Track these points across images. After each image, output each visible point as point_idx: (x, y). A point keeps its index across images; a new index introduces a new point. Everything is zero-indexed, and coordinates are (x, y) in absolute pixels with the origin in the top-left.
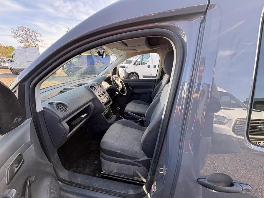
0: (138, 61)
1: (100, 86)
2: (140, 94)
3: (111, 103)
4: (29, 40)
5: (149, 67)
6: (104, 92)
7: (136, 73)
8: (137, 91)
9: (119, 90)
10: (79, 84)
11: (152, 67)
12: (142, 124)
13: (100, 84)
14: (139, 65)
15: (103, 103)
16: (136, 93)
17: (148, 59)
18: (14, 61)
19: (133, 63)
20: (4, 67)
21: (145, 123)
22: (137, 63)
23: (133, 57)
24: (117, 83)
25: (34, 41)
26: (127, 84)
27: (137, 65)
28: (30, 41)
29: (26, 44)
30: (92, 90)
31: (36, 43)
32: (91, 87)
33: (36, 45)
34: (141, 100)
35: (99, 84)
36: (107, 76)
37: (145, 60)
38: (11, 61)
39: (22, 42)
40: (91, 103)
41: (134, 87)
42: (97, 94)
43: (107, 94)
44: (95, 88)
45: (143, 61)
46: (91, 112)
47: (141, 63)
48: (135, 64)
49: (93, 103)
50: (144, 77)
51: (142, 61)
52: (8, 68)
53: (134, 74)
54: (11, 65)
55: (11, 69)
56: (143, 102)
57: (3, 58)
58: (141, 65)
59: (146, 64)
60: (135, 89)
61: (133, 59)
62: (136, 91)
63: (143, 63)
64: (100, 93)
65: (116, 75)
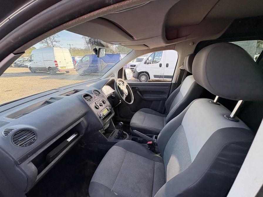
0: (149, 59)
1: (99, 93)
2: (151, 101)
3: (113, 115)
4: (47, 41)
5: (161, 65)
6: (103, 102)
7: (146, 72)
8: (147, 97)
9: (124, 98)
10: (74, 90)
11: (164, 65)
12: (153, 149)
13: (100, 91)
14: (151, 63)
15: (100, 117)
16: (145, 100)
17: (160, 57)
18: (32, 61)
19: (144, 61)
20: (26, 66)
21: (156, 147)
22: (148, 62)
23: (144, 55)
24: (121, 88)
25: (52, 42)
26: (135, 88)
27: (148, 64)
28: (49, 41)
29: (46, 44)
30: (86, 101)
31: (54, 43)
32: (86, 95)
33: (53, 45)
34: (151, 109)
35: (98, 91)
36: (109, 79)
37: (157, 58)
38: (30, 61)
39: (42, 43)
40: (82, 119)
41: (143, 92)
42: (92, 106)
43: (108, 103)
44: (91, 97)
45: (155, 60)
46: (83, 131)
47: (153, 62)
48: (145, 63)
49: (86, 119)
50: (155, 76)
51: (153, 59)
52: (28, 67)
53: (145, 73)
54: (30, 64)
55: (30, 68)
56: (154, 112)
57: (25, 58)
58: (153, 63)
59: (157, 62)
60: (144, 95)
61: (144, 57)
62: (145, 97)
63: (154, 62)
64: (97, 103)
65: (121, 78)
